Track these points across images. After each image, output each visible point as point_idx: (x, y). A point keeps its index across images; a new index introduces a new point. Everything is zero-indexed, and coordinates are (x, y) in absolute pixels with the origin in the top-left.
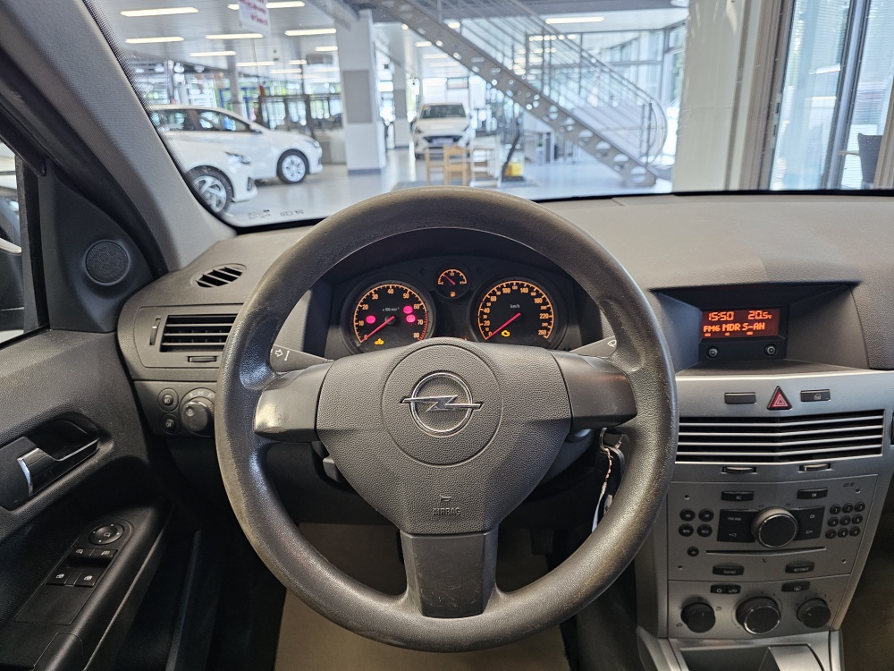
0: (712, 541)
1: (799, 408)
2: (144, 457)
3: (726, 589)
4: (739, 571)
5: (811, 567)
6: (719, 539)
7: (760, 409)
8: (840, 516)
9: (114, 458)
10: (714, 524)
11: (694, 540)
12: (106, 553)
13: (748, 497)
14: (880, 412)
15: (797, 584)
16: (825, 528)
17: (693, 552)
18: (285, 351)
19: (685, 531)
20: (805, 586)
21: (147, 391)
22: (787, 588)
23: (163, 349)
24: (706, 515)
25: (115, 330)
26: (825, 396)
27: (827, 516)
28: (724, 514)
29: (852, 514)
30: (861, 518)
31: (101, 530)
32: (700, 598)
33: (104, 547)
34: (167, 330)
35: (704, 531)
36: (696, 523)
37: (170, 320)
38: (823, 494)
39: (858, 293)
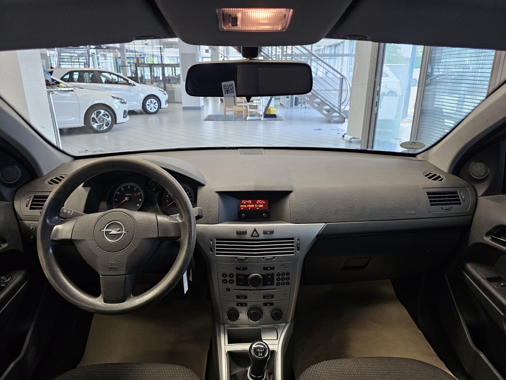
0: (234, 286)
1: (262, 236)
2: (21, 250)
3: (242, 305)
4: (246, 297)
5: (273, 296)
6: (237, 285)
7: (248, 236)
8: (281, 277)
9: (7, 249)
10: (234, 279)
11: (228, 285)
12: (3, 285)
13: (245, 269)
14: (293, 239)
15: (268, 303)
16: (276, 282)
17: (228, 290)
18: (71, 211)
19: (225, 281)
20: (272, 304)
21: (24, 224)
22: (265, 304)
23: (31, 208)
24: (231, 275)
25: (13, 201)
26: (272, 232)
27: (276, 277)
28: (238, 275)
29: (285, 277)
30: (289, 278)
31: (3, 277)
32: (233, 308)
33: (2, 283)
34: (33, 201)
35: (231, 282)
36: (228, 278)
37: (35, 197)
38: (272, 268)
39: (292, 195)
